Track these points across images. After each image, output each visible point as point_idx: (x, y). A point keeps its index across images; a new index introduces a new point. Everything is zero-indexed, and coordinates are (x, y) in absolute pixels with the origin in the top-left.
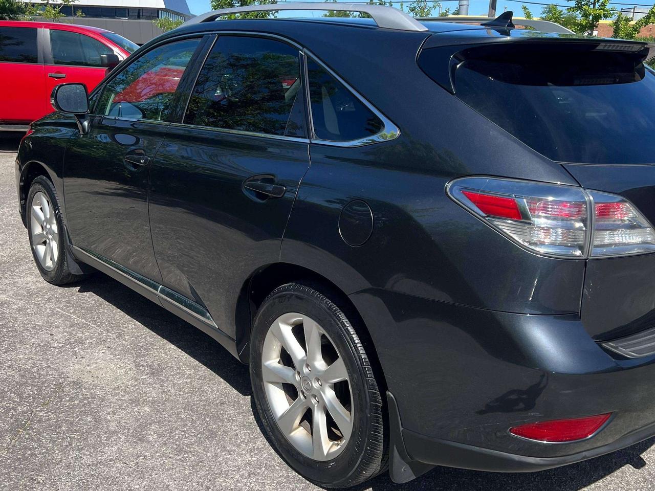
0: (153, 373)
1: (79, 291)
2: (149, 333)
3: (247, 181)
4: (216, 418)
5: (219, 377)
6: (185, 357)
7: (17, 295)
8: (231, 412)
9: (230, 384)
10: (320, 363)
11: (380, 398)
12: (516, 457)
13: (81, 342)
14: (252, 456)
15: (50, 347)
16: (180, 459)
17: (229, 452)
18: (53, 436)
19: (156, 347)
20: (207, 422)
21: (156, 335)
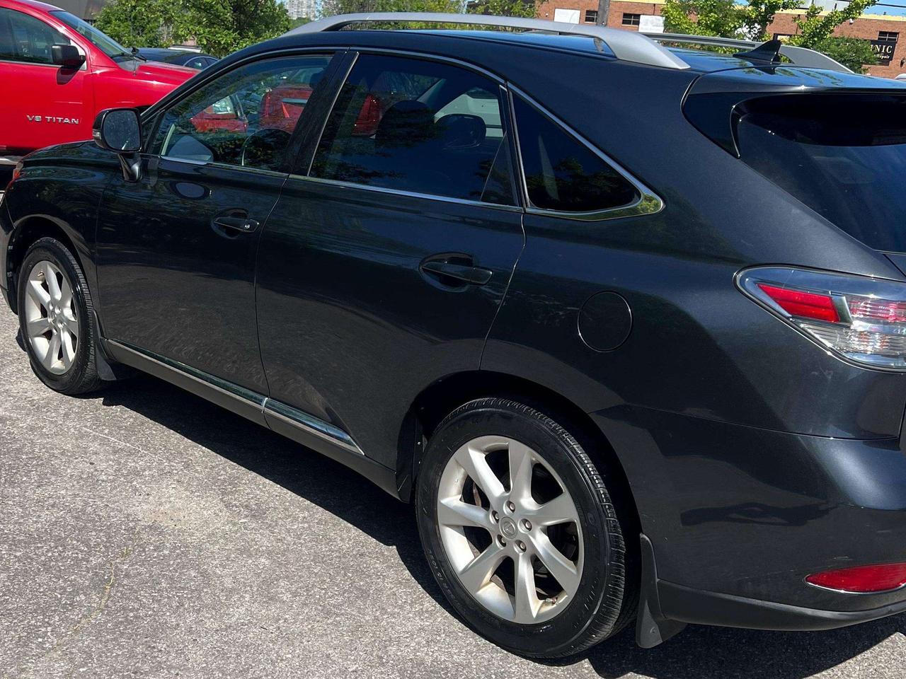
0: (254, 516)
1: (104, 404)
2: (226, 462)
3: (427, 260)
4: (361, 573)
5: (345, 522)
6: (289, 495)
7: (18, 408)
8: (377, 565)
9: (363, 531)
10: (527, 501)
11: (623, 543)
12: (809, 611)
13: (137, 473)
14: (423, 619)
15: (98, 481)
16: (332, 623)
17: (392, 615)
18: (154, 594)
19: (244, 481)
20: (350, 578)
21: (238, 466)
